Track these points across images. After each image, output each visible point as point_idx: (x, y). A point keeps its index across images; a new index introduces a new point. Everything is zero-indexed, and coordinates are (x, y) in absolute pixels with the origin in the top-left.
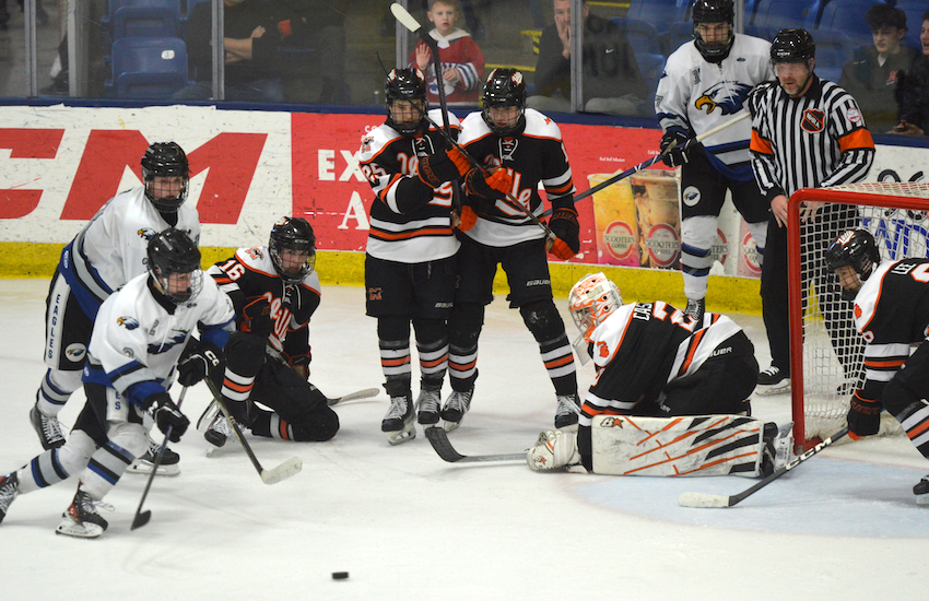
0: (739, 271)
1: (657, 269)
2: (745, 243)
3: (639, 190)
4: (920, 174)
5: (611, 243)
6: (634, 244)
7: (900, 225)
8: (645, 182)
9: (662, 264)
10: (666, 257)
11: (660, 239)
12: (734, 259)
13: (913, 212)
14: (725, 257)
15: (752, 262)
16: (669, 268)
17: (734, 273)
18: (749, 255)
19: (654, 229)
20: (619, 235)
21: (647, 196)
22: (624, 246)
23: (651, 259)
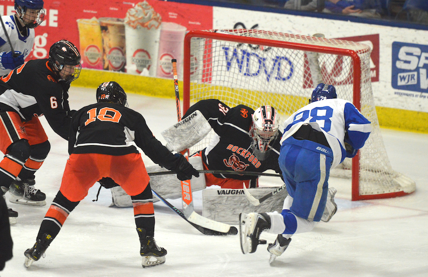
0: (157, 74)
1: (113, 71)
2: (161, 58)
3: (104, 28)
4: (256, 26)
5: (88, 57)
6: (101, 57)
7: (244, 52)
8: (107, 24)
9: (115, 69)
10: (118, 65)
11: (114, 55)
12: (154, 67)
13: (252, 45)
14: (149, 66)
15: (165, 70)
16: (119, 71)
17: (154, 75)
18: (163, 66)
19: (112, 50)
20: (92, 52)
21: (109, 32)
22: (94, 58)
23: (110, 67)
